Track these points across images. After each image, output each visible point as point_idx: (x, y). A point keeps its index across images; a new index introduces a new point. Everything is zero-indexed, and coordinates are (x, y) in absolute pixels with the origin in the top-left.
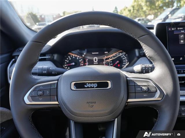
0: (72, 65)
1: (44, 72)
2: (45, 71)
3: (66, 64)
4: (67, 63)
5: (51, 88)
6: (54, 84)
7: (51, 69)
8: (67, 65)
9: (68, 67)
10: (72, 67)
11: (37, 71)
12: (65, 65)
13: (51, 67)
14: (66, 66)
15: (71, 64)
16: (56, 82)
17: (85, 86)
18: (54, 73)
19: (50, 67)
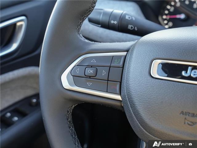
0: (180, 19)
1: (112, 22)
2: (114, 21)
3: (166, 15)
4: (170, 13)
5: (112, 65)
6: (120, 57)
7: (127, 17)
8: (168, 17)
9: (169, 21)
10: (177, 24)
11: (101, 18)
12: (164, 17)
13: (128, 15)
14: (165, 19)
15: (178, 16)
16: (125, 53)
17: (183, 73)
18: (132, 28)
19: (126, 14)
